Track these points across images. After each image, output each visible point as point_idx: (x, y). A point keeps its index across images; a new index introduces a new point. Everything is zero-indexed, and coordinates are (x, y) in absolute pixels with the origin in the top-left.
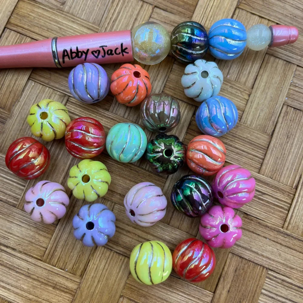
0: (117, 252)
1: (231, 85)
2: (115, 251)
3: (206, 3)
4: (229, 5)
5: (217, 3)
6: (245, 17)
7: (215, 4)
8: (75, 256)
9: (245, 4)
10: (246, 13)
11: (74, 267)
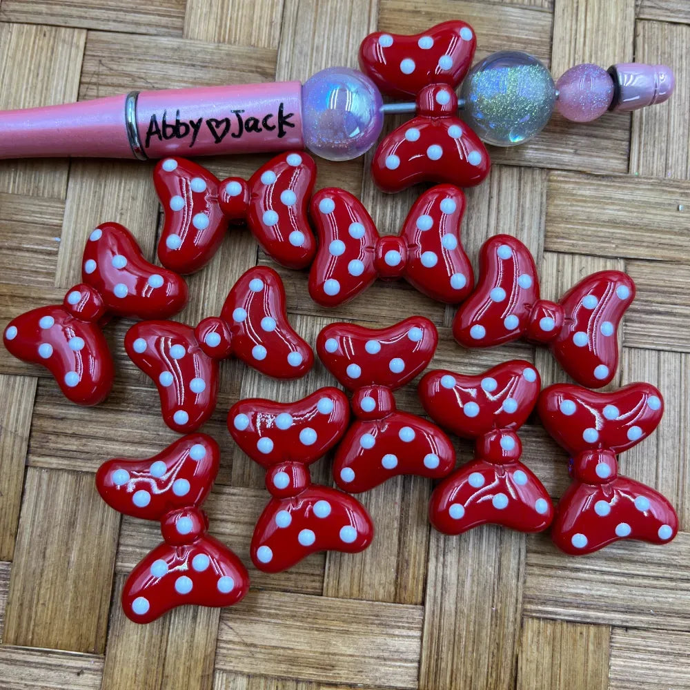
0: (568, 621)
1: (682, 191)
2: (562, 620)
3: (571, 30)
4: (619, 20)
5: (593, 22)
6: (660, 34)
7: (589, 26)
8: (483, 657)
9: (649, 7)
10: (660, 27)
11: (490, 680)
